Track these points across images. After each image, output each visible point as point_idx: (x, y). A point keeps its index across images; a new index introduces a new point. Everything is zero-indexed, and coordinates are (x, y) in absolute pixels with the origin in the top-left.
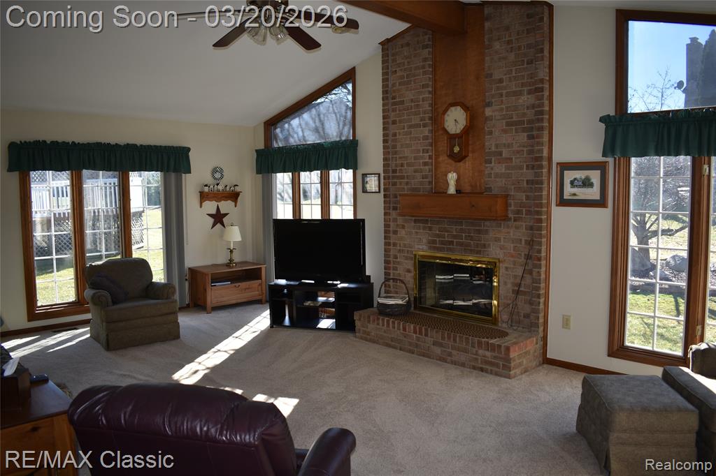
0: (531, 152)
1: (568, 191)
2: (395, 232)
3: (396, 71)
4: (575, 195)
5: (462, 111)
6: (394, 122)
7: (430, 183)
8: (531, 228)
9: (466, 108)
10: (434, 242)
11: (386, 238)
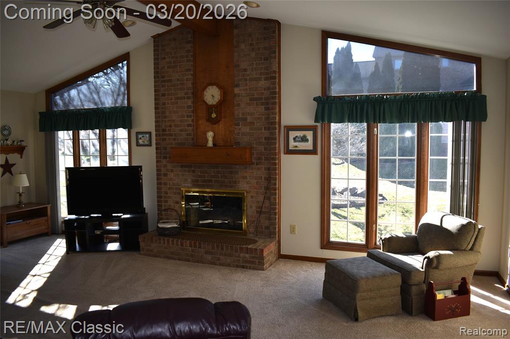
0: (268, 118)
1: (292, 144)
2: (165, 175)
3: (165, 58)
4: (296, 147)
5: (217, 89)
6: (163, 95)
7: (193, 139)
8: (269, 169)
9: (220, 87)
10: (197, 181)
11: (158, 179)
